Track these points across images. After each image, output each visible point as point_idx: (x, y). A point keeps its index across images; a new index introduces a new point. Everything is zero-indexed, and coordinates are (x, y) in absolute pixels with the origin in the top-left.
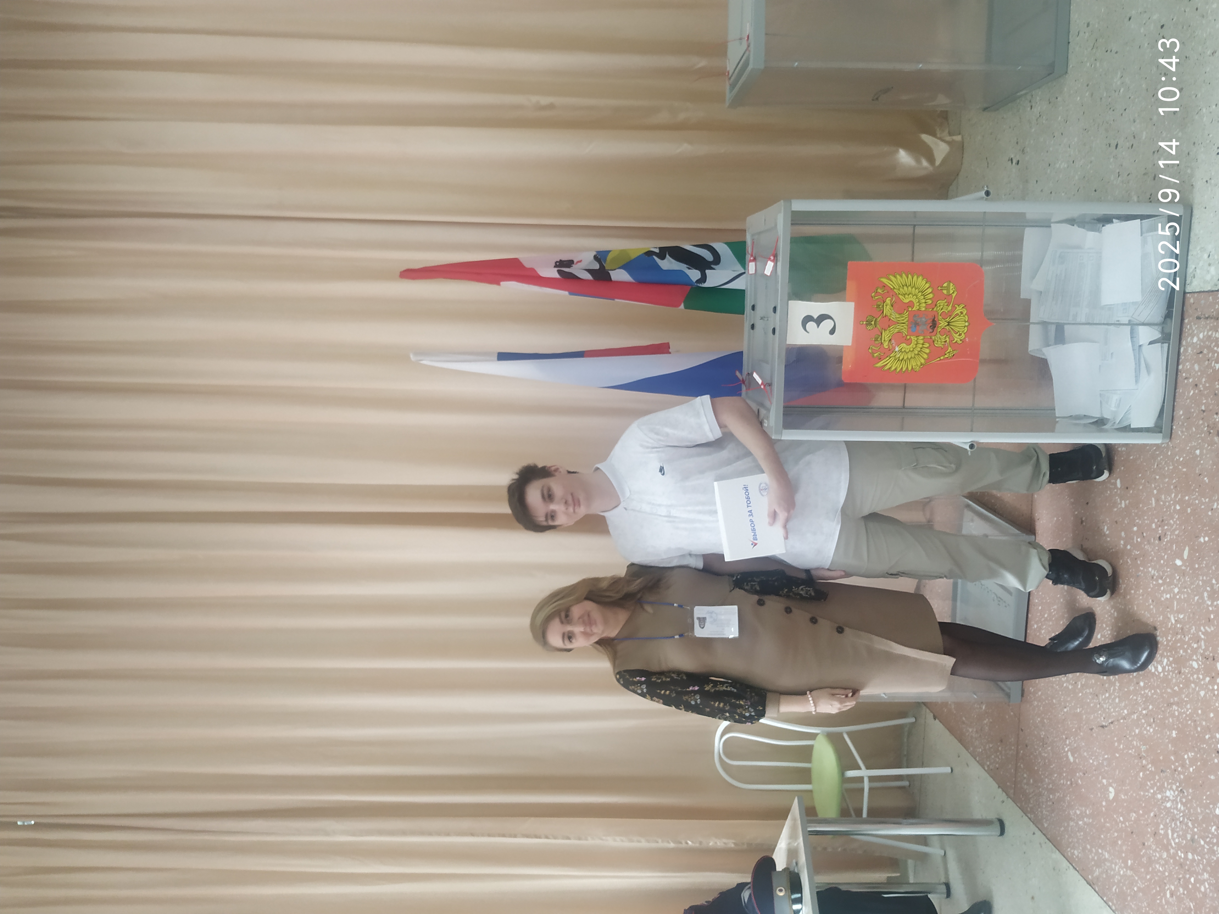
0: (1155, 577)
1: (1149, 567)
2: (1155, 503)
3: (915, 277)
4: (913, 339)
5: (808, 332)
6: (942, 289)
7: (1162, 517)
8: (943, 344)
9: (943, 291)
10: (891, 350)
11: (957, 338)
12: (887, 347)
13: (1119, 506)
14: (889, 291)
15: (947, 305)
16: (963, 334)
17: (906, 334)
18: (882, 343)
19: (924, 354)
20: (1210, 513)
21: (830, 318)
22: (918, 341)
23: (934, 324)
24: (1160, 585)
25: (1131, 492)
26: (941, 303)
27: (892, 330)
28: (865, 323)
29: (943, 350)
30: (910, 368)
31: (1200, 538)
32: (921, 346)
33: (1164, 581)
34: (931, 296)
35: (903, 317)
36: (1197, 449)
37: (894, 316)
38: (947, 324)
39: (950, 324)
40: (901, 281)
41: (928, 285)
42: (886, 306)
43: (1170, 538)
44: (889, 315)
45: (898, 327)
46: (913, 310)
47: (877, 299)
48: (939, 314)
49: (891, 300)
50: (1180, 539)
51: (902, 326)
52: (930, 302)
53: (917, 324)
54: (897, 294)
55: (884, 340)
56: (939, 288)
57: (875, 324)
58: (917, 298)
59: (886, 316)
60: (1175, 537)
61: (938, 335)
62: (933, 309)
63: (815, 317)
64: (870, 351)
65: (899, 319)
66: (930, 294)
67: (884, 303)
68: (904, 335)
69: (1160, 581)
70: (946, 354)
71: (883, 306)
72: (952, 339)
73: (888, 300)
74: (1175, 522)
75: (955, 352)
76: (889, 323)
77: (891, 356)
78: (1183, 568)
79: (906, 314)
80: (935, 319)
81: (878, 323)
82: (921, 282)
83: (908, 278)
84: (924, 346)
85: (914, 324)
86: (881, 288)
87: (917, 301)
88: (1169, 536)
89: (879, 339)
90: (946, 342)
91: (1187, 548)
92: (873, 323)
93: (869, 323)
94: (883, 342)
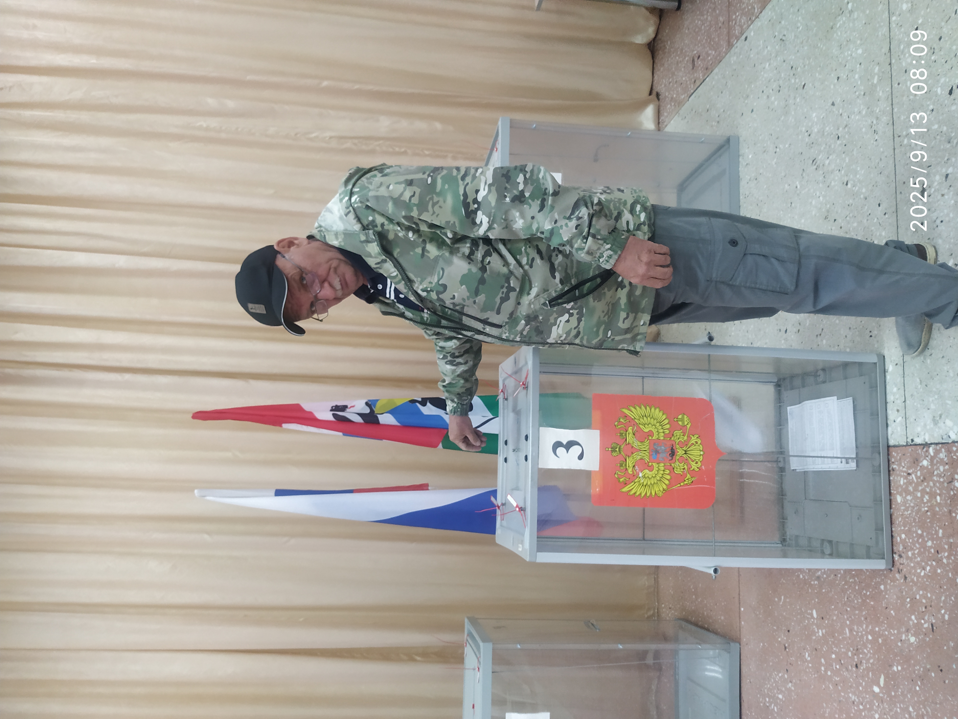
0: (856, 703)
1: (849, 693)
2: (850, 633)
3: (653, 409)
4: (654, 465)
5: (558, 457)
6: (677, 421)
7: (857, 646)
8: (682, 471)
9: (679, 422)
10: (635, 476)
11: (694, 466)
12: (631, 473)
13: (817, 634)
14: (631, 421)
15: (683, 435)
16: (699, 463)
17: (648, 461)
18: (626, 469)
19: (666, 480)
20: (899, 644)
21: (578, 444)
22: (659, 468)
23: (673, 453)
24: (861, 711)
25: (826, 622)
26: (678, 433)
27: (635, 456)
28: (610, 449)
29: (682, 477)
30: (653, 494)
31: (893, 667)
32: (662, 472)
33: (865, 707)
34: (668, 426)
35: (644, 445)
36: (881, 585)
37: (636, 444)
38: (684, 452)
39: (687, 452)
40: (641, 412)
41: (664, 417)
42: (629, 434)
43: (866, 667)
44: (631, 442)
45: (640, 454)
46: (653, 438)
47: (621, 428)
48: (677, 443)
49: (633, 430)
50: (875, 667)
51: (644, 454)
52: (667, 432)
53: (657, 452)
54: (637, 424)
55: (629, 466)
56: (675, 420)
57: (619, 450)
58: (655, 428)
59: (629, 444)
60: (870, 666)
61: (677, 463)
62: (671, 438)
63: (565, 443)
64: (616, 476)
65: (641, 447)
66: (667, 425)
67: (627, 431)
68: (646, 462)
69: (861, 707)
70: (685, 481)
71: (626, 435)
72: (690, 467)
73: (630, 429)
74: (869, 652)
75: (693, 479)
76: (633, 450)
77: (636, 481)
78: (881, 695)
79: (647, 443)
80: (674, 448)
81: (622, 450)
82: (658, 413)
83: (646, 409)
84: (665, 472)
85: (654, 451)
86: (623, 418)
87: (656, 431)
88: (864, 665)
89: (624, 465)
90: (684, 469)
91: (882, 676)
92: (617, 450)
93: (614, 450)
94: (627, 467)
